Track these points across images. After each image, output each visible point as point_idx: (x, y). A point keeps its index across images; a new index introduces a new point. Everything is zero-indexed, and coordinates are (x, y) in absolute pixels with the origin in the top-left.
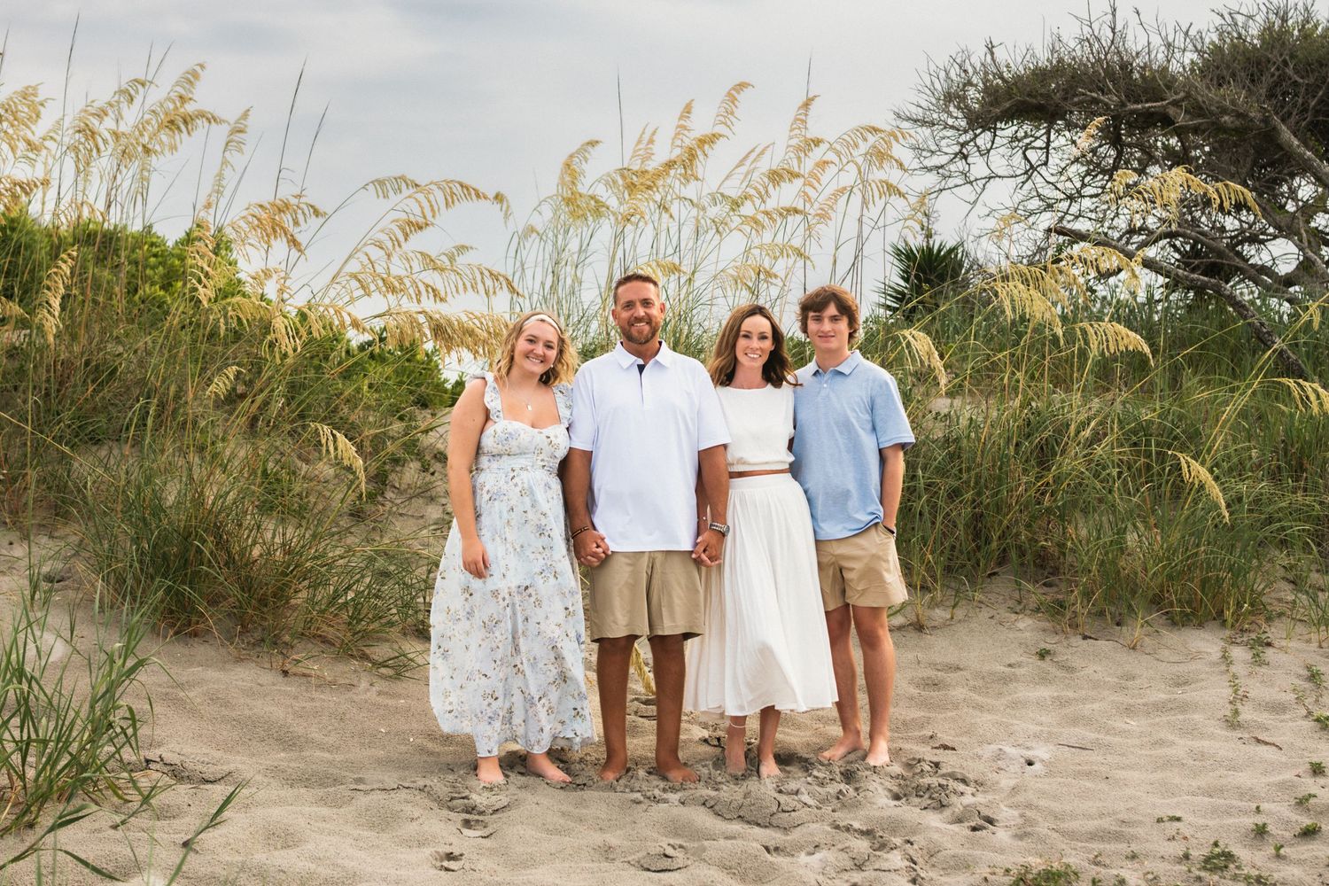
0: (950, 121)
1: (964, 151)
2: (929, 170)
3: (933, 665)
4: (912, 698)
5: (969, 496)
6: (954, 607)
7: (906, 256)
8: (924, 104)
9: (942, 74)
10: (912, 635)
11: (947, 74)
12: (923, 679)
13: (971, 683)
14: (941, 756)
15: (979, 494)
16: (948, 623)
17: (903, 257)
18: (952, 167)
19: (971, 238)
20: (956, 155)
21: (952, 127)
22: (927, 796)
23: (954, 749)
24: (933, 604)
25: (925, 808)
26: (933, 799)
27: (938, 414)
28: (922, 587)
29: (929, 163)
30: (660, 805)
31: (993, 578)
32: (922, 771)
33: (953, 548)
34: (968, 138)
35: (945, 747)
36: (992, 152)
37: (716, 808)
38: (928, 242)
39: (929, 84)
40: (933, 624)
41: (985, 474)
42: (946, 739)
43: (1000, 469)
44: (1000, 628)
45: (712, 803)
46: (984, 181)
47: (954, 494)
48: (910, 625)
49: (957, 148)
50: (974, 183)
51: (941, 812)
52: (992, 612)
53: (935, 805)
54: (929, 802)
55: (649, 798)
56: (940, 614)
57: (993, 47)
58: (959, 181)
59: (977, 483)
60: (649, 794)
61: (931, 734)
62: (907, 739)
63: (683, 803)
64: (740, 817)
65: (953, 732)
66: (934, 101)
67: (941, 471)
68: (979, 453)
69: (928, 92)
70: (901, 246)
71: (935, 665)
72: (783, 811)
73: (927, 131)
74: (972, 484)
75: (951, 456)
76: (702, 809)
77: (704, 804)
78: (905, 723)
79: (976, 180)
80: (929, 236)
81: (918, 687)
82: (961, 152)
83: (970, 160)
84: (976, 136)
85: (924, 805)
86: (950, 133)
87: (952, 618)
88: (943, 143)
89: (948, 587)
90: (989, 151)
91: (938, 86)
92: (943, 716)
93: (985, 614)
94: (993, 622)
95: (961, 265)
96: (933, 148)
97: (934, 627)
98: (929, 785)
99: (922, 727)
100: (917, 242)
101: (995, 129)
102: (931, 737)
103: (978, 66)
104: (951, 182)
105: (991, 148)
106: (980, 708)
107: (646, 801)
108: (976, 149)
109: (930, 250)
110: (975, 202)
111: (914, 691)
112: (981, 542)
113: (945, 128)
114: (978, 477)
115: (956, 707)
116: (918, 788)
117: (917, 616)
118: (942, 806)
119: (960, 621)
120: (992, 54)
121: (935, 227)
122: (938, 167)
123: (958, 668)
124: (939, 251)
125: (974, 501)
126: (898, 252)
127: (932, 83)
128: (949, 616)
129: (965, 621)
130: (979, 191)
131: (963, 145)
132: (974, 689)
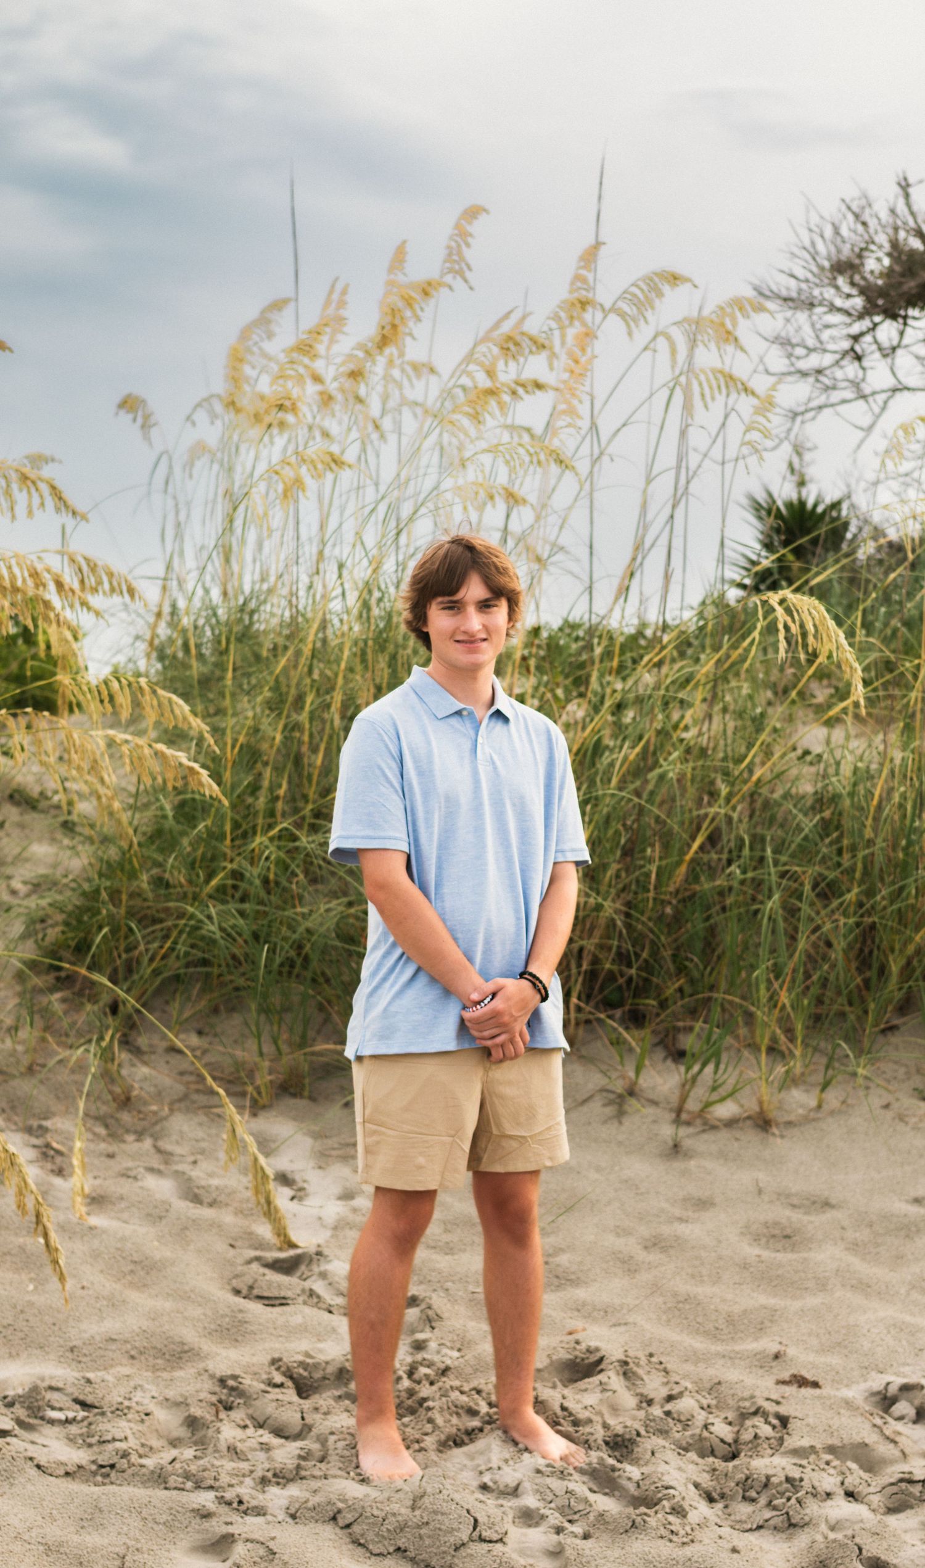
0: (839, 302)
1: (858, 348)
2: (804, 374)
3: (785, 1197)
4: (745, 1266)
5: (851, 896)
6: (823, 1090)
7: (764, 510)
8: (800, 273)
9: (828, 232)
10: (750, 1137)
11: (837, 231)
12: (766, 1225)
13: (850, 1234)
14: (796, 1402)
15: (870, 893)
16: (812, 1114)
17: (763, 513)
18: (839, 374)
19: (863, 485)
20: (845, 354)
21: (839, 310)
22: (763, 1501)
23: (815, 1385)
24: (790, 1081)
25: (760, 1527)
26: (775, 1508)
27: (807, 753)
28: (771, 1050)
29: (803, 365)
30: (250, 1519)
31: (889, 1034)
32: (756, 1436)
33: (824, 983)
34: (864, 329)
35: (802, 1382)
36: (899, 352)
37: (356, 1529)
38: (799, 493)
39: (807, 244)
40: (787, 1118)
41: (880, 859)
42: (803, 1361)
43: (905, 849)
44: (900, 1127)
45: (349, 1517)
46: (884, 396)
47: (827, 891)
48: (749, 1118)
49: (846, 345)
50: (870, 399)
51: (789, 1538)
52: (887, 1098)
53: (778, 1521)
54: (768, 1514)
55: (229, 1504)
56: (800, 1099)
57: (908, 185)
58: (849, 394)
59: (866, 873)
60: (229, 1495)
61: (774, 1348)
62: (732, 1358)
63: (293, 1517)
64: (399, 1549)
65: (814, 1341)
66: (815, 269)
67: (805, 853)
68: (869, 822)
69: (808, 257)
70: (762, 498)
71: (788, 1196)
72: (482, 1540)
73: (802, 317)
74: (858, 875)
75: (826, 827)
76: (328, 1531)
77: (334, 1518)
78: (730, 1321)
79: (874, 393)
80: (802, 483)
81: (756, 1239)
82: (852, 349)
83: (866, 363)
84: (875, 325)
85: (758, 1520)
86: (836, 318)
87: (819, 1106)
88: (826, 335)
89: (816, 1049)
90: (894, 349)
91: (821, 247)
92: (797, 1305)
93: (876, 1099)
94: (889, 1114)
95: (846, 525)
96: (811, 342)
97: (789, 1124)
98: (768, 1478)
99: (761, 1329)
100: (785, 492)
101: (905, 317)
102: (777, 1356)
103: (884, 215)
104: (836, 396)
105: (899, 346)
106: (863, 1287)
107: (224, 1509)
108: (874, 347)
109: (802, 503)
110: (871, 427)
111: (751, 1251)
112: (872, 974)
113: (831, 310)
114: (868, 862)
115: (822, 1285)
116: (746, 1483)
117: (761, 1103)
118: (791, 1526)
119: (832, 1113)
120: (907, 196)
121: (811, 472)
122: (819, 372)
123: (827, 1204)
124: (815, 506)
125: (861, 905)
126: (757, 507)
127: (813, 244)
128: (813, 1103)
129: (840, 1112)
130: (877, 410)
131: (856, 338)
132: (854, 1247)
